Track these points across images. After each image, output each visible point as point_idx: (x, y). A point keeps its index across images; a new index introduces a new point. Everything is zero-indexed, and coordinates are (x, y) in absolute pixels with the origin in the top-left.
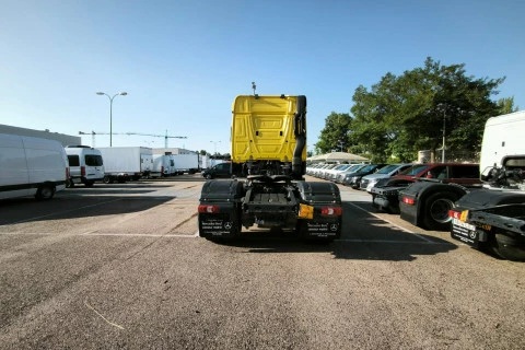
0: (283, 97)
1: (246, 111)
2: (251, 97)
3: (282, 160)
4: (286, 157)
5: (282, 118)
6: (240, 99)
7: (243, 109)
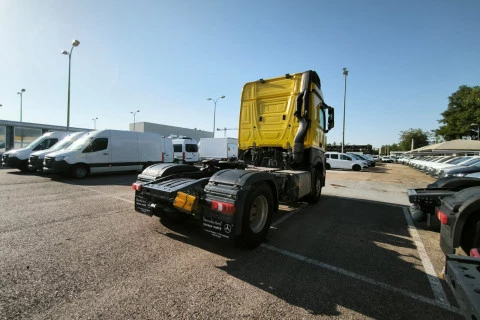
0: (288, 77)
1: (252, 97)
2: (257, 83)
3: (284, 146)
4: (288, 144)
5: (287, 100)
6: (247, 86)
7: (250, 95)
